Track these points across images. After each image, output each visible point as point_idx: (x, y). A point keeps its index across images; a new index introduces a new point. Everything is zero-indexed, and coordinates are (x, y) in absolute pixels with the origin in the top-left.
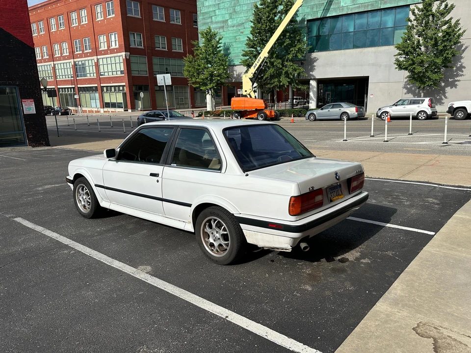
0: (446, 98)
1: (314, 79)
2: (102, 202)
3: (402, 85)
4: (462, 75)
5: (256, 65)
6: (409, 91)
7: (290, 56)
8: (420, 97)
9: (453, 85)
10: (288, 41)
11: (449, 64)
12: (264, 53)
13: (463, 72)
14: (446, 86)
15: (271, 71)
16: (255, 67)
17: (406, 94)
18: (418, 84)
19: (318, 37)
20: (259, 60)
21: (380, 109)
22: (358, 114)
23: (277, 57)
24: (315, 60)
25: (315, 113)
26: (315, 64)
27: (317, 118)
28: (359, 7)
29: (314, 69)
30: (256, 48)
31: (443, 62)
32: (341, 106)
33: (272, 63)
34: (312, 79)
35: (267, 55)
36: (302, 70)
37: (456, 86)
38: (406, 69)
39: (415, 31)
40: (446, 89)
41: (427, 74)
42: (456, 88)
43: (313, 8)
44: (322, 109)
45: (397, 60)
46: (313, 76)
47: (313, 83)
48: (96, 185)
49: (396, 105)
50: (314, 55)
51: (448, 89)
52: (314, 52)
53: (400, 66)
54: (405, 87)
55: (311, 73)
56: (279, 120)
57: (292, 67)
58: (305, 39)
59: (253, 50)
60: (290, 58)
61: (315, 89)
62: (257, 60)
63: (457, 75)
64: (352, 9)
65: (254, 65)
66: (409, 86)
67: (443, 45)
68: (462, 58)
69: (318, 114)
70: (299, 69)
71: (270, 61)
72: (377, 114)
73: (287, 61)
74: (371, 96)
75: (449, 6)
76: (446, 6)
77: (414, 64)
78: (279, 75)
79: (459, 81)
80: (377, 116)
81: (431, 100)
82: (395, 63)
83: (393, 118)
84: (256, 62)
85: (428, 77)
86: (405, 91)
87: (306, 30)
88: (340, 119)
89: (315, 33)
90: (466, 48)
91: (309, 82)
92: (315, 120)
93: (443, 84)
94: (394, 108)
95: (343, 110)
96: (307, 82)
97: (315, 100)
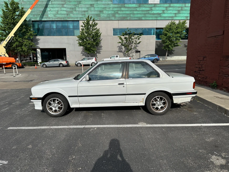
0: (97, 57)
1: (39, 48)
2: (72, 105)
3: (80, 52)
4: (102, 49)
5: (7, 40)
6: (83, 55)
7: (26, 37)
8: (89, 57)
9: (99, 53)
10: (24, 30)
11: (98, 45)
12: (12, 34)
13: (102, 48)
14: (97, 53)
15: (17, 43)
16: (6, 41)
17: (82, 56)
18: (88, 52)
19: (38, 29)
20: (9, 38)
21: (76, 62)
22: (67, 64)
23: (19, 37)
24: (39, 40)
25: (46, 64)
26: (39, 41)
27: (47, 66)
28: (57, 18)
29: (39, 44)
30: (5, 32)
31: (96, 44)
32: (58, 61)
33: (17, 40)
34: (38, 48)
35: (13, 35)
36: (33, 44)
37: (100, 53)
38: (83, 46)
39: (84, 31)
40: (97, 54)
41: (91, 48)
42: (100, 54)
43: (34, 16)
44: (49, 62)
45: (79, 42)
46: (38, 47)
47: (39, 50)
48: (69, 97)
49: (83, 60)
50: (38, 37)
51: (98, 54)
52: (37, 36)
53: (80, 45)
54: (82, 53)
55: (37, 45)
56: (24, 68)
57: (28, 42)
58: (32, 29)
59: (3, 32)
60: (27, 38)
61: (40, 53)
62: (7, 37)
63: (100, 49)
64: (54, 19)
65: (6, 40)
66: (83, 53)
67: (96, 37)
68: (101, 43)
69: (48, 64)
70: (31, 43)
71: (15, 38)
72: (75, 64)
73: (24, 39)
74: (68, 57)
75: (96, 23)
76: (95, 23)
77: (86, 44)
78: (21, 46)
79: (101, 51)
80: (76, 65)
81: (95, 58)
82: (78, 44)
83: (84, 65)
84: (7, 38)
85: (91, 49)
86: (82, 55)
87: (32, 25)
88: (59, 66)
89: (36, 27)
90: (102, 39)
91: (36, 49)
92: (46, 67)
93: (96, 52)
94: (82, 61)
95: (60, 62)
96: (35, 50)
97: (41, 58)
